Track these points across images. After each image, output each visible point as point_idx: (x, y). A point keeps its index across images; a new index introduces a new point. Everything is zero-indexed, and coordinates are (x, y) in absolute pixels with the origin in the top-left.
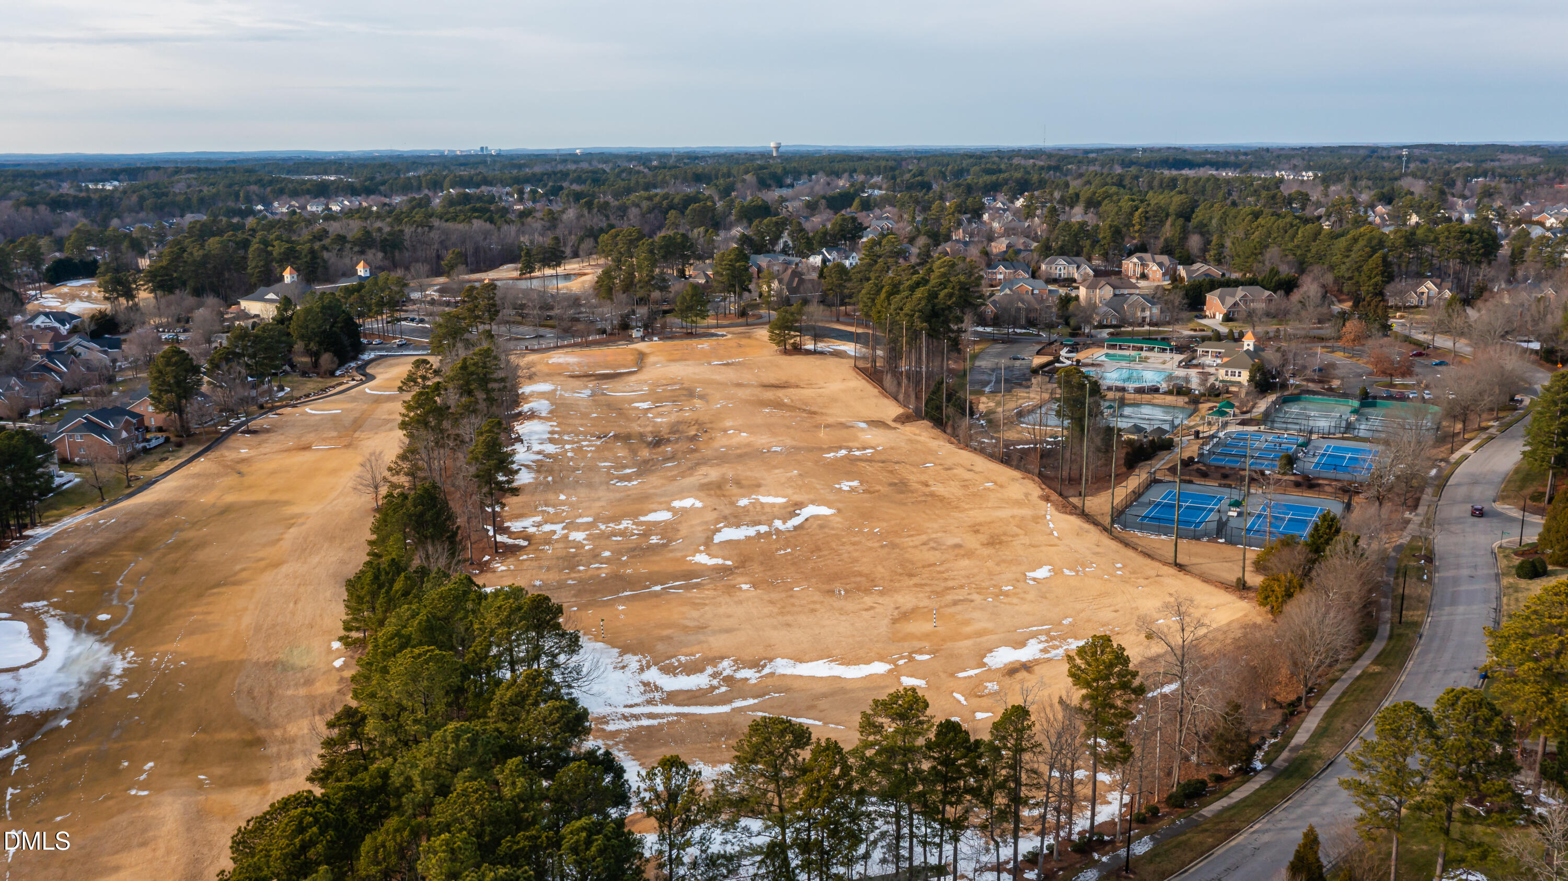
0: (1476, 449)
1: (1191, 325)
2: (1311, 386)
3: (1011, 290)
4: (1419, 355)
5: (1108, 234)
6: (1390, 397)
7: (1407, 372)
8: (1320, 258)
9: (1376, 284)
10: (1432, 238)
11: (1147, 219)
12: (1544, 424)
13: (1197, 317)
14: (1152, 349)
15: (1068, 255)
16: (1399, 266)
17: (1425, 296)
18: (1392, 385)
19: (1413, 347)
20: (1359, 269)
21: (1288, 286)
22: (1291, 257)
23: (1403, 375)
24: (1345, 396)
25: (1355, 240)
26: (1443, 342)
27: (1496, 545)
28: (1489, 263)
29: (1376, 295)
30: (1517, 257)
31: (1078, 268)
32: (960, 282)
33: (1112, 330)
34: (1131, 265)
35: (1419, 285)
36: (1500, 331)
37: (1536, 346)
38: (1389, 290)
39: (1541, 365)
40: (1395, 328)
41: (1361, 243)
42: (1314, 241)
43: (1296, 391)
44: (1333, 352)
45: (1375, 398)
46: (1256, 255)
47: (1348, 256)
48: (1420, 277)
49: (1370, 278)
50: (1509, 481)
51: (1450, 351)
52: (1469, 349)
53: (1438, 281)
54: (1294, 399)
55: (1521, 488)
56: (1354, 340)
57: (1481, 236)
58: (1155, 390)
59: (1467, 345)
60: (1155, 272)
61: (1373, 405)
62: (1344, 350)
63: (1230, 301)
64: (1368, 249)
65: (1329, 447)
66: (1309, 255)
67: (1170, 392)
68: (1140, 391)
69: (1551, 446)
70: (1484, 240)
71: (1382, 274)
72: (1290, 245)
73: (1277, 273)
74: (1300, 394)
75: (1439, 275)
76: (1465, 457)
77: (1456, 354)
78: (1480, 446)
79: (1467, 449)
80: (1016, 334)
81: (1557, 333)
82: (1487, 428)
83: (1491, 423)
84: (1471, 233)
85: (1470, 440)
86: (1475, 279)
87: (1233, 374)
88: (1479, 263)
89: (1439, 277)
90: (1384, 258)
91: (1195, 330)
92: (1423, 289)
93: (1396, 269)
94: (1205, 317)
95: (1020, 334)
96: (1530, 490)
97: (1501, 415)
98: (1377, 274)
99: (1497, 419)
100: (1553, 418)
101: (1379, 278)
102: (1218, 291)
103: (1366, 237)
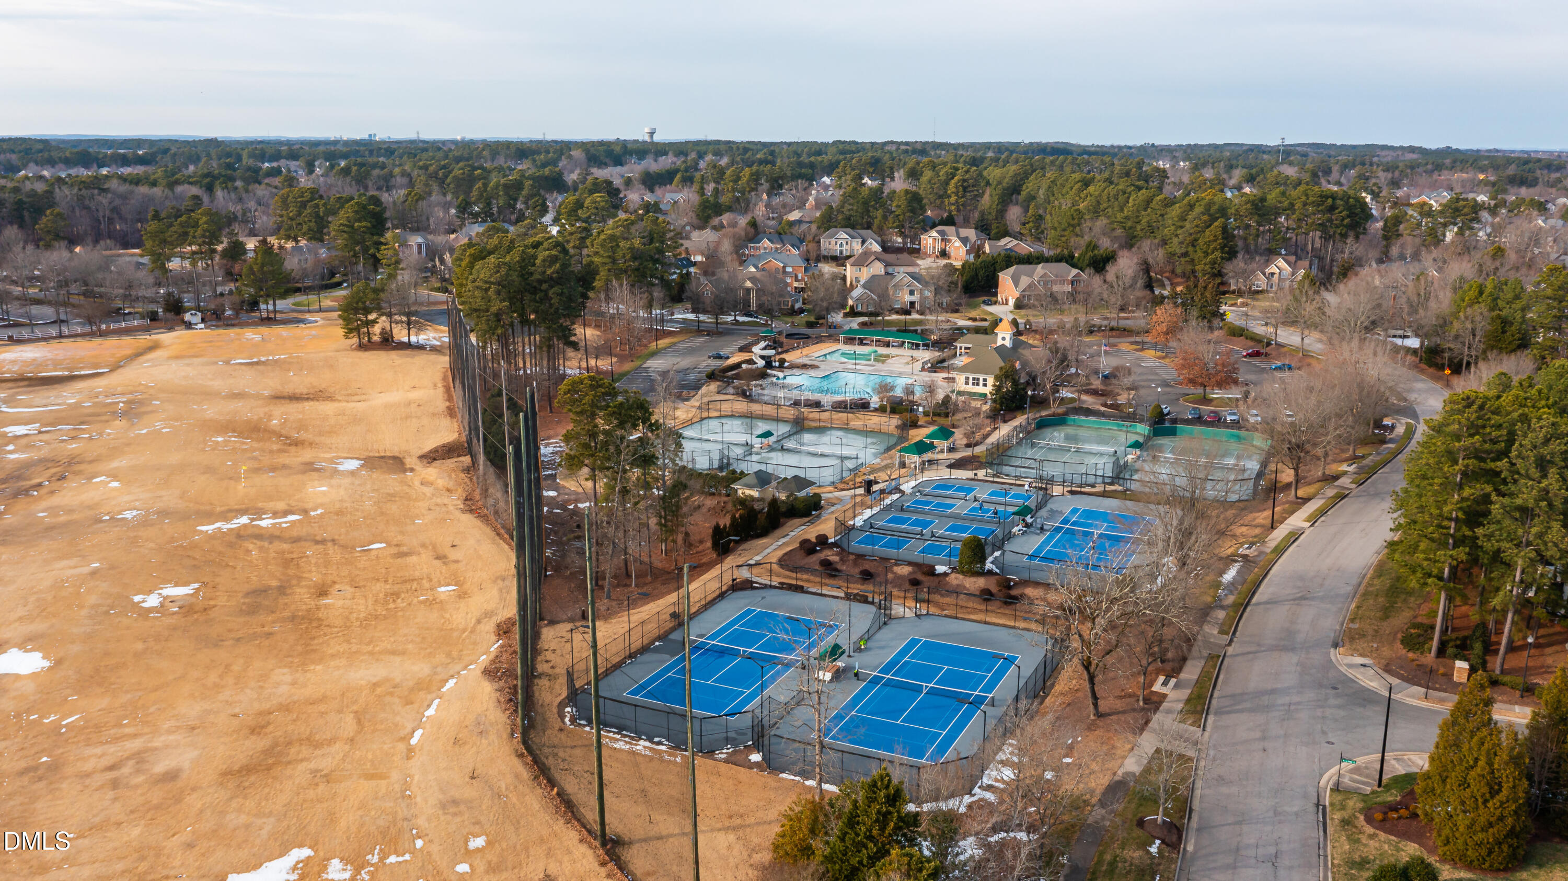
0: (1314, 519)
1: (973, 314)
2: (1088, 400)
3: (756, 267)
4: (1257, 354)
5: (903, 202)
6: (1199, 420)
7: (1228, 380)
8: (1151, 230)
9: (1214, 262)
10: (1286, 204)
11: (965, 189)
12: (1429, 499)
13: (984, 302)
14: (901, 345)
15: (853, 227)
16: (1245, 239)
17: (1276, 276)
18: (1206, 401)
19: (1251, 343)
20: (1193, 244)
21: (1100, 264)
22: (1119, 232)
23: (1221, 384)
24: (1133, 418)
25: (1191, 206)
26: (1289, 336)
27: (1328, 779)
28: (1357, 238)
29: (1214, 276)
30: (1392, 230)
31: (863, 242)
32: (631, 249)
33: (866, 319)
34: (930, 241)
35: (1268, 263)
36: (1363, 320)
37: (1414, 343)
38: (1229, 268)
39: (1422, 371)
40: (1230, 317)
41: (1198, 209)
42: (1145, 210)
43: (1061, 410)
44: (1142, 349)
45: (1175, 421)
46: (1074, 226)
47: (1182, 227)
48: (1271, 253)
49: (1207, 254)
50: (1365, 594)
51: (1297, 350)
52: (1319, 346)
53: (1292, 258)
54: (1058, 421)
55: (1387, 613)
56: (1167, 333)
57: (1347, 202)
58: (863, 406)
59: (1320, 341)
60: (957, 248)
61: (1172, 432)
62: (1155, 347)
63: (1025, 281)
64: (1206, 217)
65: (1075, 511)
66: (1139, 227)
67: (881, 410)
68: (841, 406)
69: (1443, 545)
70: (1349, 208)
71: (1222, 248)
72: (1119, 216)
73: (1095, 247)
74: (1066, 414)
75: (1296, 253)
76: (1294, 536)
77: (1306, 355)
78: (1322, 512)
79: (1298, 520)
80: (737, 322)
81: (1444, 324)
82: (1336, 478)
83: (1344, 467)
84: (1334, 199)
85: (1306, 500)
86: (1339, 257)
87: (976, 382)
88: (1344, 236)
89: (1295, 254)
90: (1225, 229)
91: (975, 320)
92: (1273, 269)
93: (1240, 244)
94: (996, 303)
95: (743, 323)
96: (1402, 619)
97: (1359, 452)
98: (1215, 249)
99: (1354, 459)
100: (1447, 485)
101: (1218, 254)
102: (1012, 269)
103: (1203, 203)
